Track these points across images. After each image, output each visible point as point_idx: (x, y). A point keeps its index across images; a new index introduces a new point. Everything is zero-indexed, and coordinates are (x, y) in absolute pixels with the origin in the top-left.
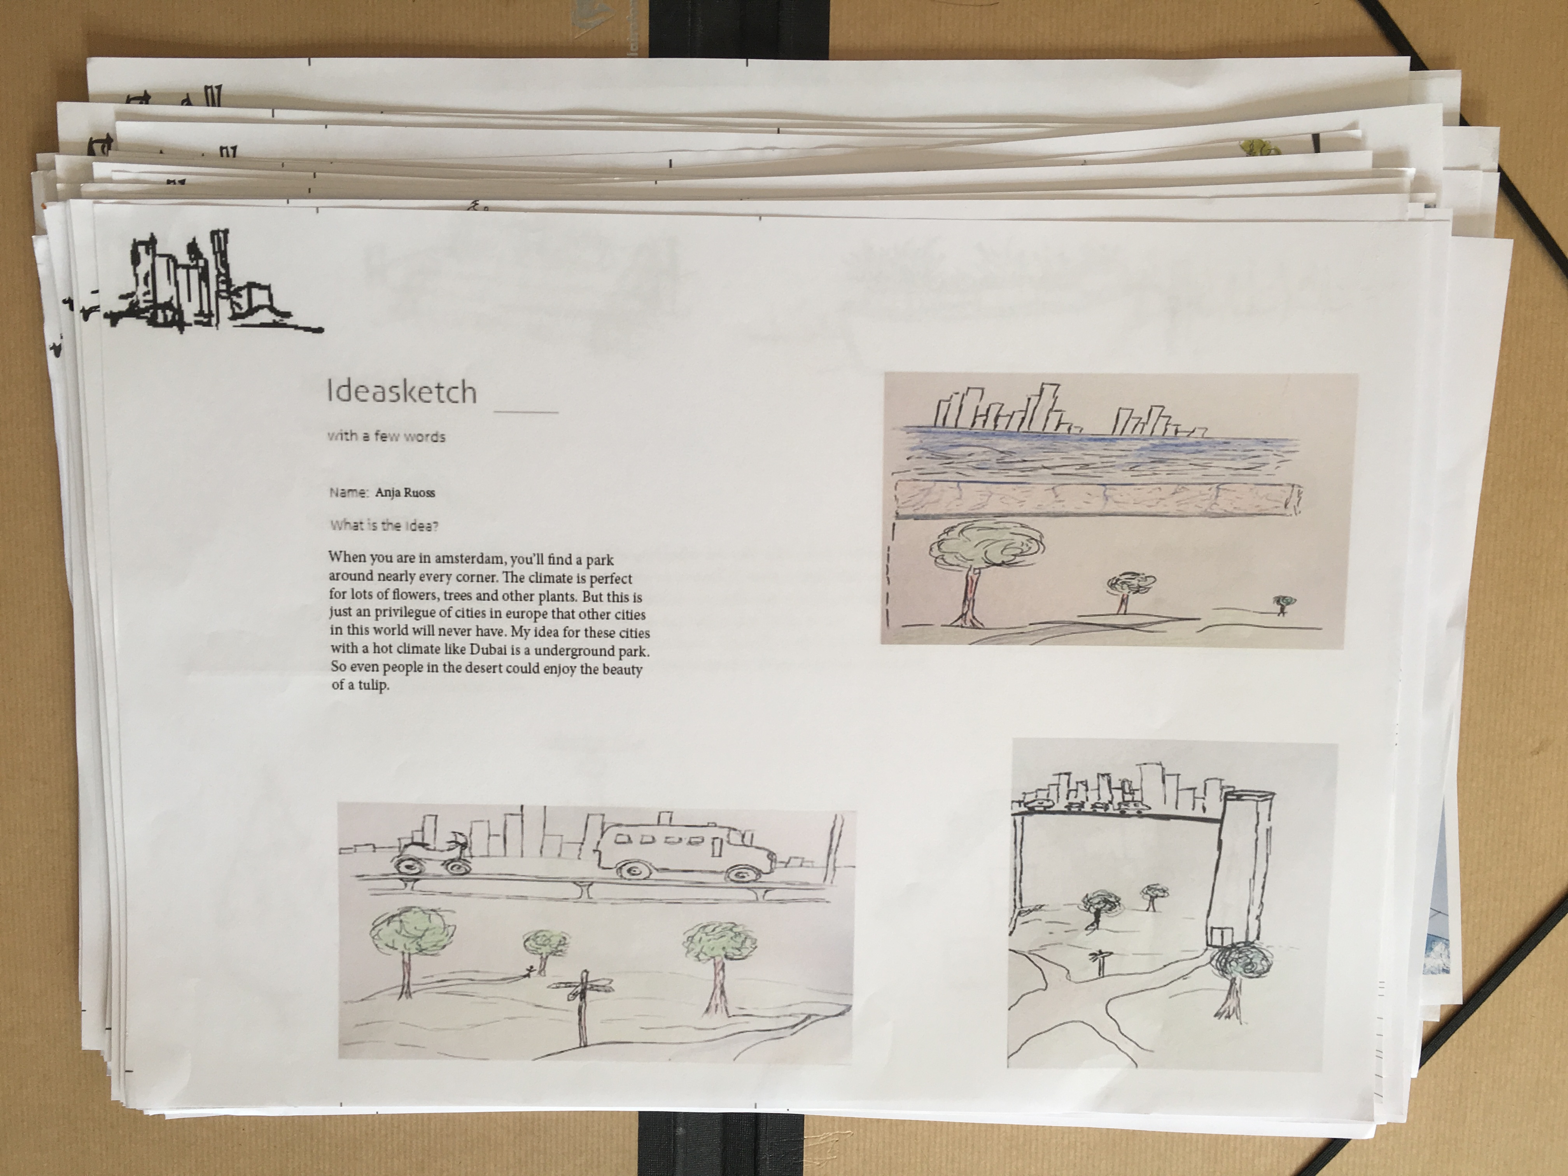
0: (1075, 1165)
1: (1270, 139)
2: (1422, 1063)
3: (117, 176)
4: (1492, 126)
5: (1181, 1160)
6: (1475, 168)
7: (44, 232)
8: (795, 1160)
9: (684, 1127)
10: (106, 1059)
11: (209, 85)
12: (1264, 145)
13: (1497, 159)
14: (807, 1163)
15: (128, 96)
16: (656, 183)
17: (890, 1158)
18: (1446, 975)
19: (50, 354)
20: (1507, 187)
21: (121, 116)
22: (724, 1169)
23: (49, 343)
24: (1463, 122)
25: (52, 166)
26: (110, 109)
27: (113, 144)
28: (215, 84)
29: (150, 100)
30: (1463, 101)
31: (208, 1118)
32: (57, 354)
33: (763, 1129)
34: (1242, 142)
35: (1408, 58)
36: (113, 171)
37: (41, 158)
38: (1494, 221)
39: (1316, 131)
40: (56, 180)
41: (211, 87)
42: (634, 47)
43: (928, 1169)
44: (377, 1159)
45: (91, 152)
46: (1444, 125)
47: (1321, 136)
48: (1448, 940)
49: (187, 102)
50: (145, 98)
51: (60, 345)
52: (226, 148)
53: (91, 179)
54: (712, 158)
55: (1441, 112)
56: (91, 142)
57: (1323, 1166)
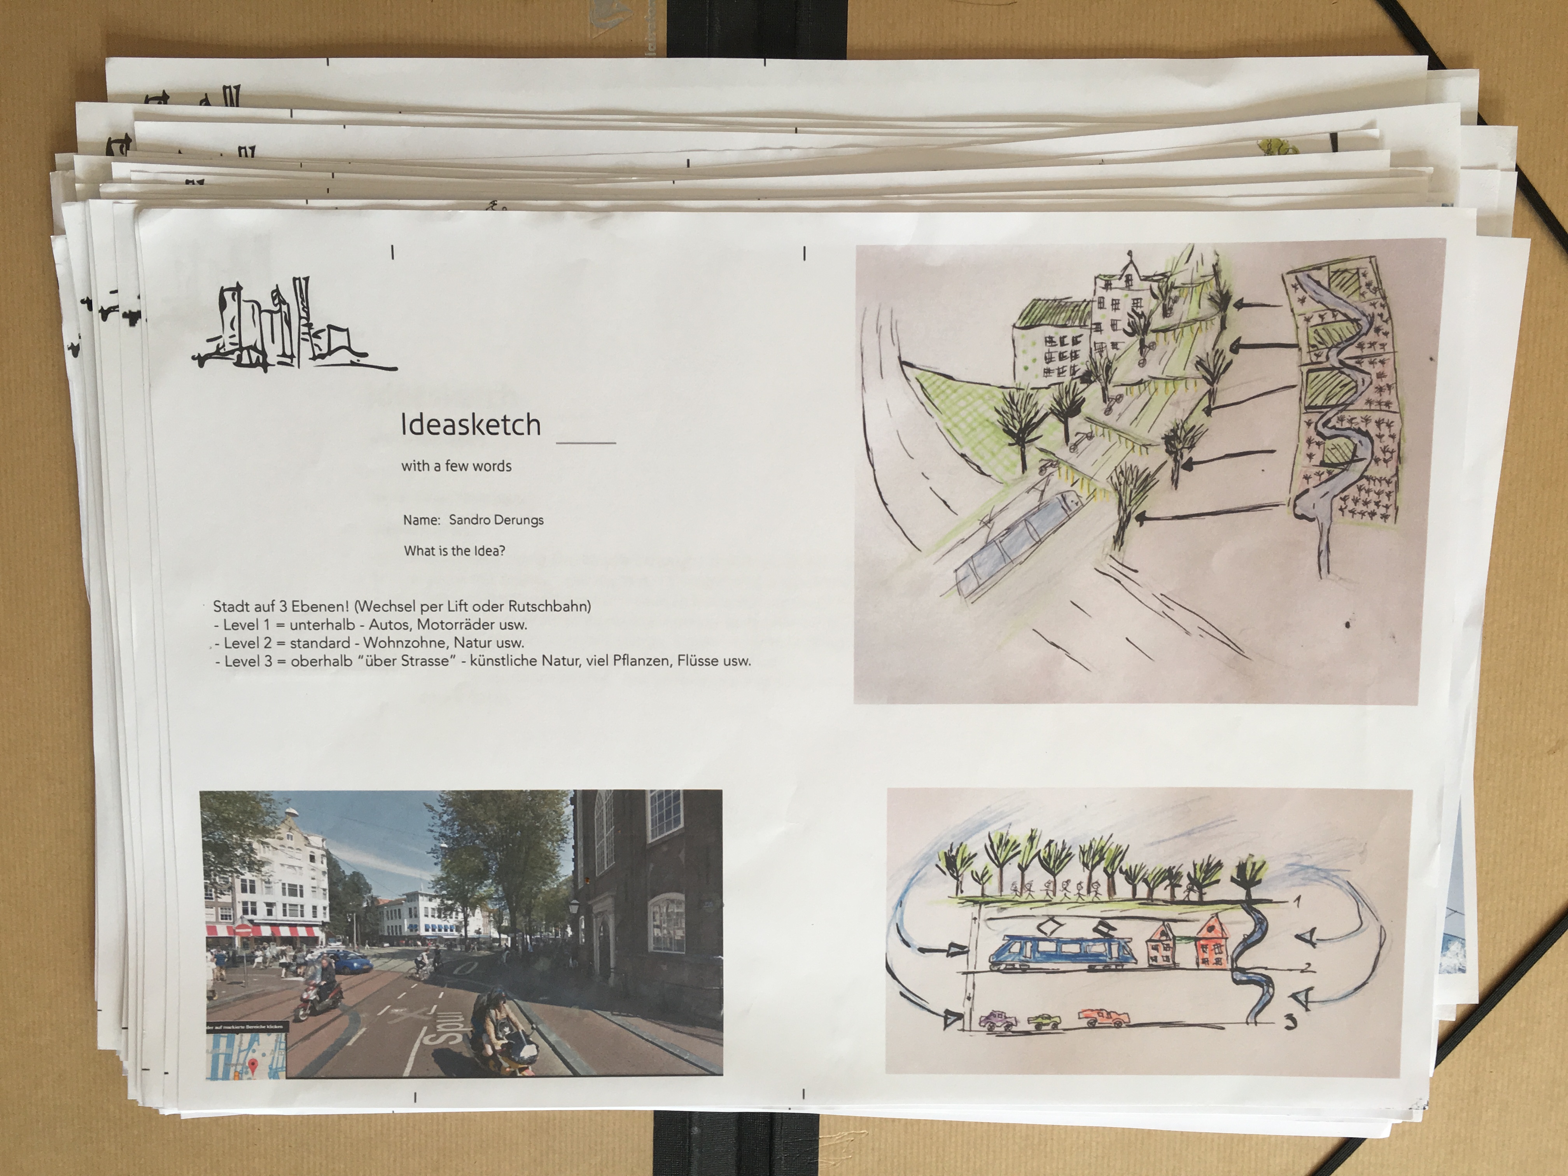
0: (1090, 1164)
1: (1288, 139)
2: (1438, 1062)
3: (135, 176)
4: (1510, 125)
5: (1197, 1159)
6: (1493, 167)
7: (63, 232)
8: (810, 1160)
9: (699, 1127)
10: (122, 1058)
11: (227, 85)
12: (1282, 145)
13: (1515, 158)
14: (822, 1162)
15: (147, 96)
16: (674, 182)
17: (905, 1158)
18: (1463, 974)
19: (68, 354)
20: (1525, 187)
21: (140, 117)
22: (739, 1169)
23: (67, 343)
24: (1481, 121)
25: (71, 166)
26: (129, 109)
27: (131, 144)
28: (233, 83)
29: (168, 101)
30: (1481, 101)
31: (223, 1117)
32: (75, 355)
33: (777, 1128)
34: (1260, 141)
35: (1427, 57)
36: (131, 171)
37: (59, 158)
38: (1512, 220)
39: (1334, 130)
40: (74, 180)
41: (230, 87)
42: (652, 47)
43: (943, 1168)
44: (392, 1159)
45: (109, 152)
46: (1462, 124)
47: (1339, 135)
48: (1464, 939)
49: (206, 102)
50: (163, 98)
51: (78, 345)
52: (245, 148)
53: (108, 178)
54: (730, 157)
55: (1459, 111)
56: (110, 142)
57: (1339, 1165)
